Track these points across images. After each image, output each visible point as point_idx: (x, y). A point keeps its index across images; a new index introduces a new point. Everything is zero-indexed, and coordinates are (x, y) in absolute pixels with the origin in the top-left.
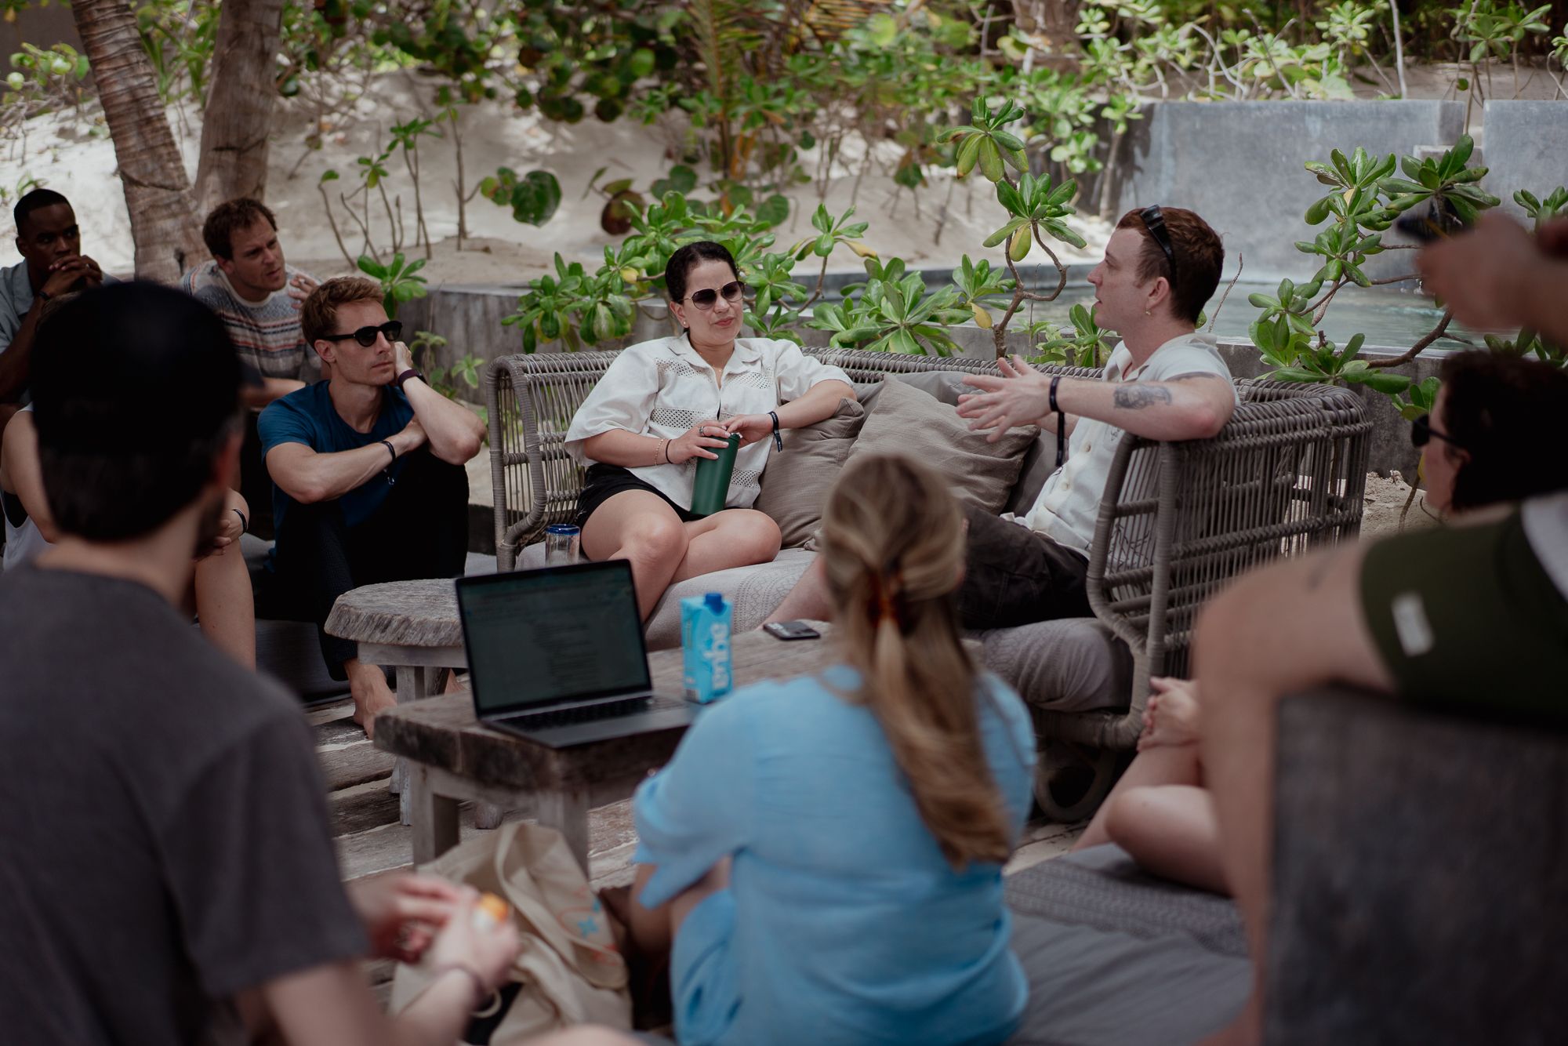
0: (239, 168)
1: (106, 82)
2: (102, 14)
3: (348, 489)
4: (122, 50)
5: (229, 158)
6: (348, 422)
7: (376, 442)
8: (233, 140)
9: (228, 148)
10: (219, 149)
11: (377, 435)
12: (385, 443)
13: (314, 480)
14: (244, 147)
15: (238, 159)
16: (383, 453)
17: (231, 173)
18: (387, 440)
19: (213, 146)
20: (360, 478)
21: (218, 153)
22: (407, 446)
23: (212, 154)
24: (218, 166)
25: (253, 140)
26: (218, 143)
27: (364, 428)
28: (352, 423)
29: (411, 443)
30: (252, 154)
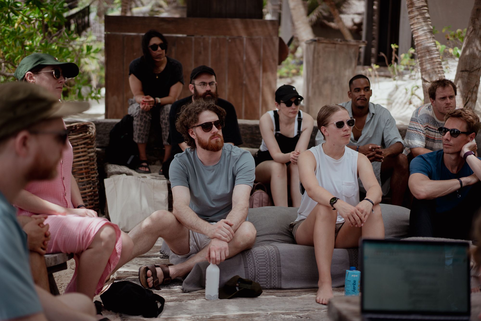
0: (469, 78)
1: (418, 45)
2: (418, 20)
3: (437, 196)
4: (425, 33)
5: (466, 74)
6: (448, 167)
7: (456, 179)
8: (468, 68)
9: (466, 71)
10: (462, 71)
11: (457, 176)
12: (459, 179)
13: (423, 190)
14: (472, 71)
15: (469, 75)
16: (457, 184)
17: (466, 80)
18: (460, 179)
19: (460, 70)
20: (444, 193)
21: (462, 72)
22: (468, 183)
23: (460, 73)
24: (461, 77)
25: (475, 68)
26: (462, 69)
27: (454, 171)
28: (450, 169)
29: (471, 181)
30: (474, 73)
